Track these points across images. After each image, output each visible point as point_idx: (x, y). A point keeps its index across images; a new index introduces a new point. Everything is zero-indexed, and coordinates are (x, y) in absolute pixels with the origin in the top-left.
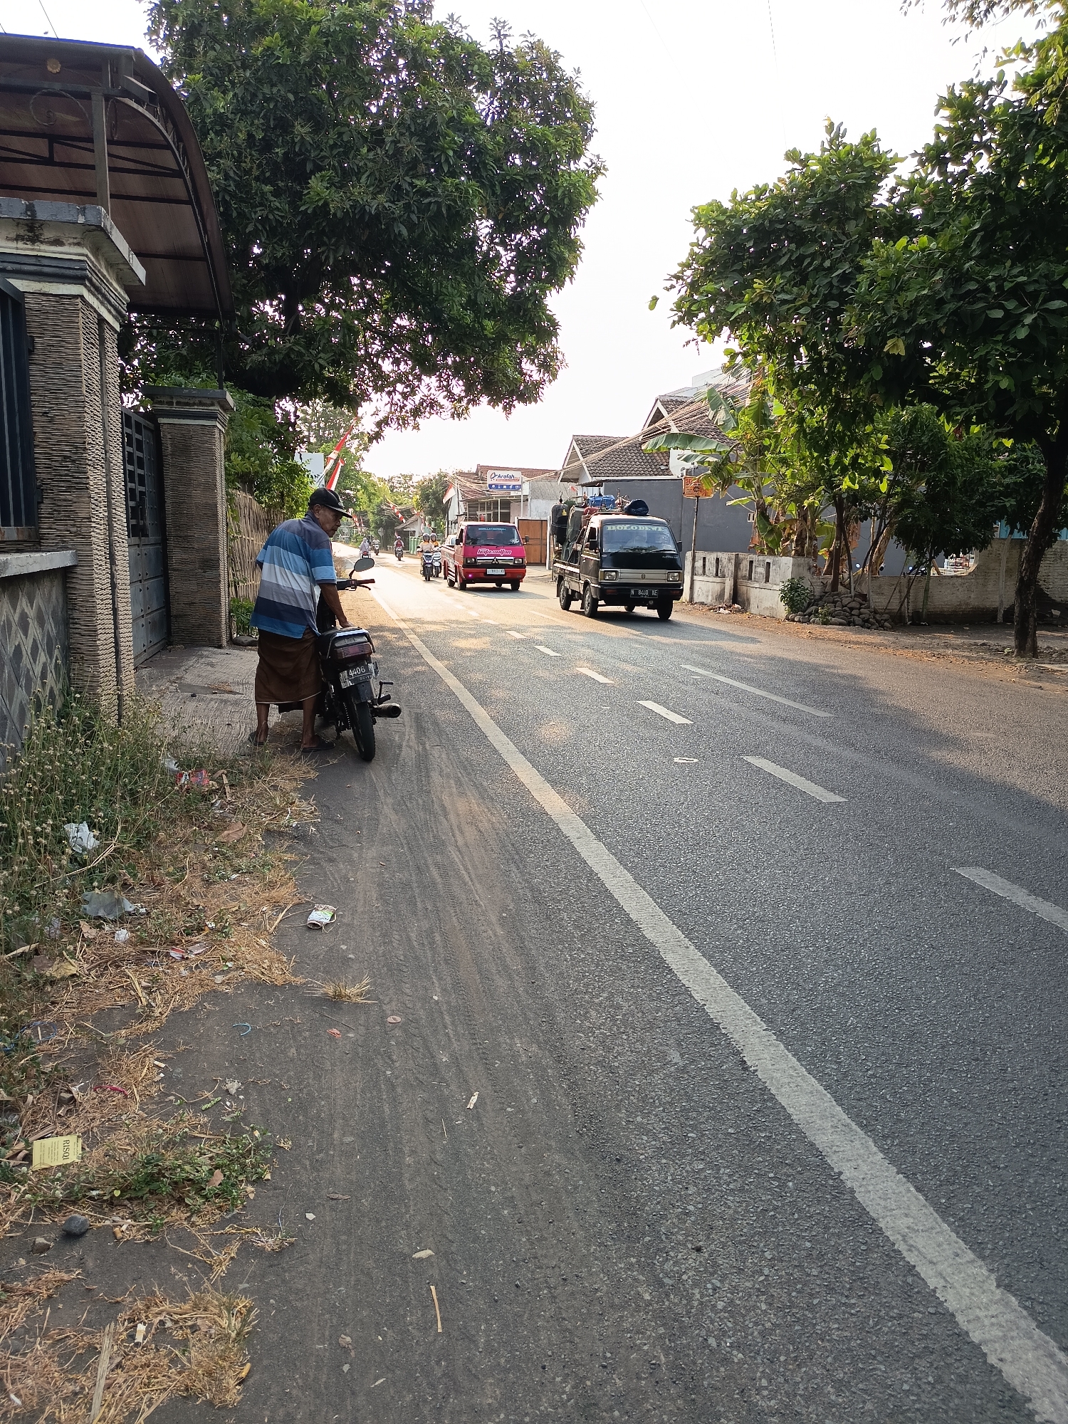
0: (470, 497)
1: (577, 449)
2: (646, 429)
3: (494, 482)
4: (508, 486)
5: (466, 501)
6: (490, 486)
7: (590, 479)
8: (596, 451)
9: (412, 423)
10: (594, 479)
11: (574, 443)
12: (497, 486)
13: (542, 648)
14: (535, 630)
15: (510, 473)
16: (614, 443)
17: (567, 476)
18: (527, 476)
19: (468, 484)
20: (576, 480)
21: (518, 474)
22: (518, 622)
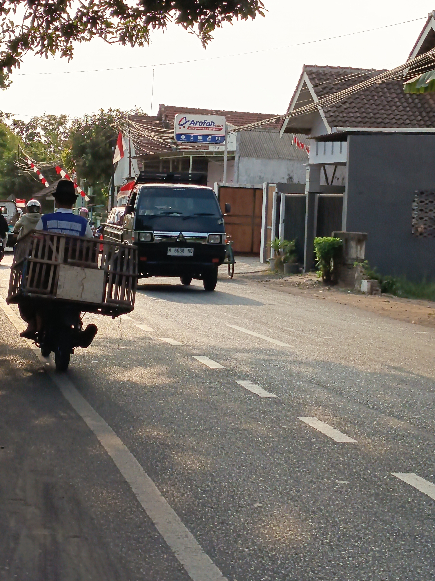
0: (148, 152)
1: (310, 86)
2: (413, 59)
3: (184, 131)
4: (205, 137)
5: (141, 157)
6: (179, 136)
7: (329, 130)
8: (338, 90)
9: (62, 45)
10: (335, 130)
11: (306, 78)
12: (188, 136)
13: (246, 384)
14: (238, 355)
15: (209, 118)
16: (366, 78)
17: (294, 125)
18: (235, 123)
19: (145, 133)
20: (307, 131)
21: (220, 121)
22: (213, 343)
